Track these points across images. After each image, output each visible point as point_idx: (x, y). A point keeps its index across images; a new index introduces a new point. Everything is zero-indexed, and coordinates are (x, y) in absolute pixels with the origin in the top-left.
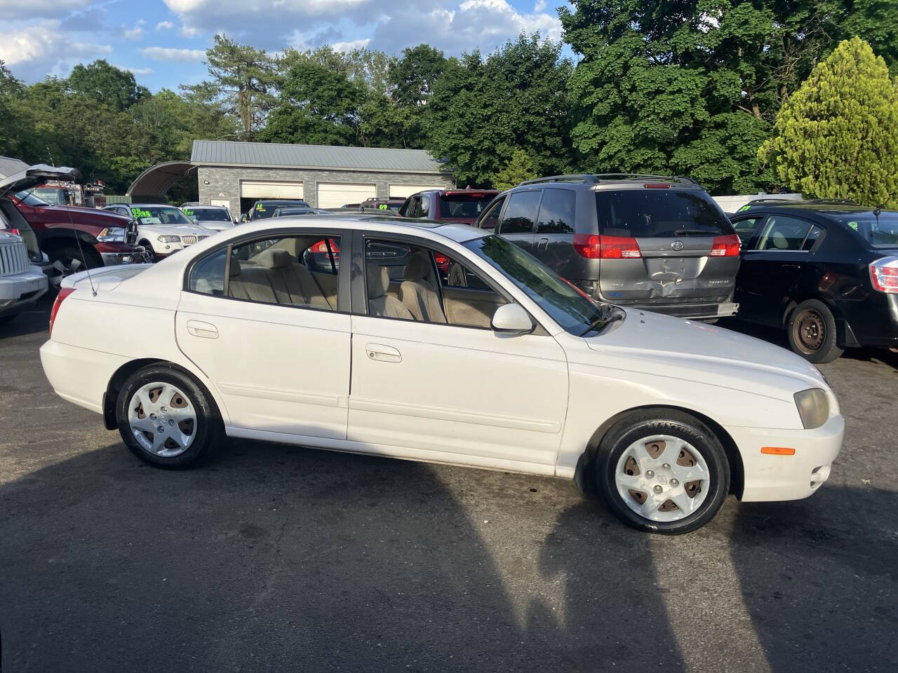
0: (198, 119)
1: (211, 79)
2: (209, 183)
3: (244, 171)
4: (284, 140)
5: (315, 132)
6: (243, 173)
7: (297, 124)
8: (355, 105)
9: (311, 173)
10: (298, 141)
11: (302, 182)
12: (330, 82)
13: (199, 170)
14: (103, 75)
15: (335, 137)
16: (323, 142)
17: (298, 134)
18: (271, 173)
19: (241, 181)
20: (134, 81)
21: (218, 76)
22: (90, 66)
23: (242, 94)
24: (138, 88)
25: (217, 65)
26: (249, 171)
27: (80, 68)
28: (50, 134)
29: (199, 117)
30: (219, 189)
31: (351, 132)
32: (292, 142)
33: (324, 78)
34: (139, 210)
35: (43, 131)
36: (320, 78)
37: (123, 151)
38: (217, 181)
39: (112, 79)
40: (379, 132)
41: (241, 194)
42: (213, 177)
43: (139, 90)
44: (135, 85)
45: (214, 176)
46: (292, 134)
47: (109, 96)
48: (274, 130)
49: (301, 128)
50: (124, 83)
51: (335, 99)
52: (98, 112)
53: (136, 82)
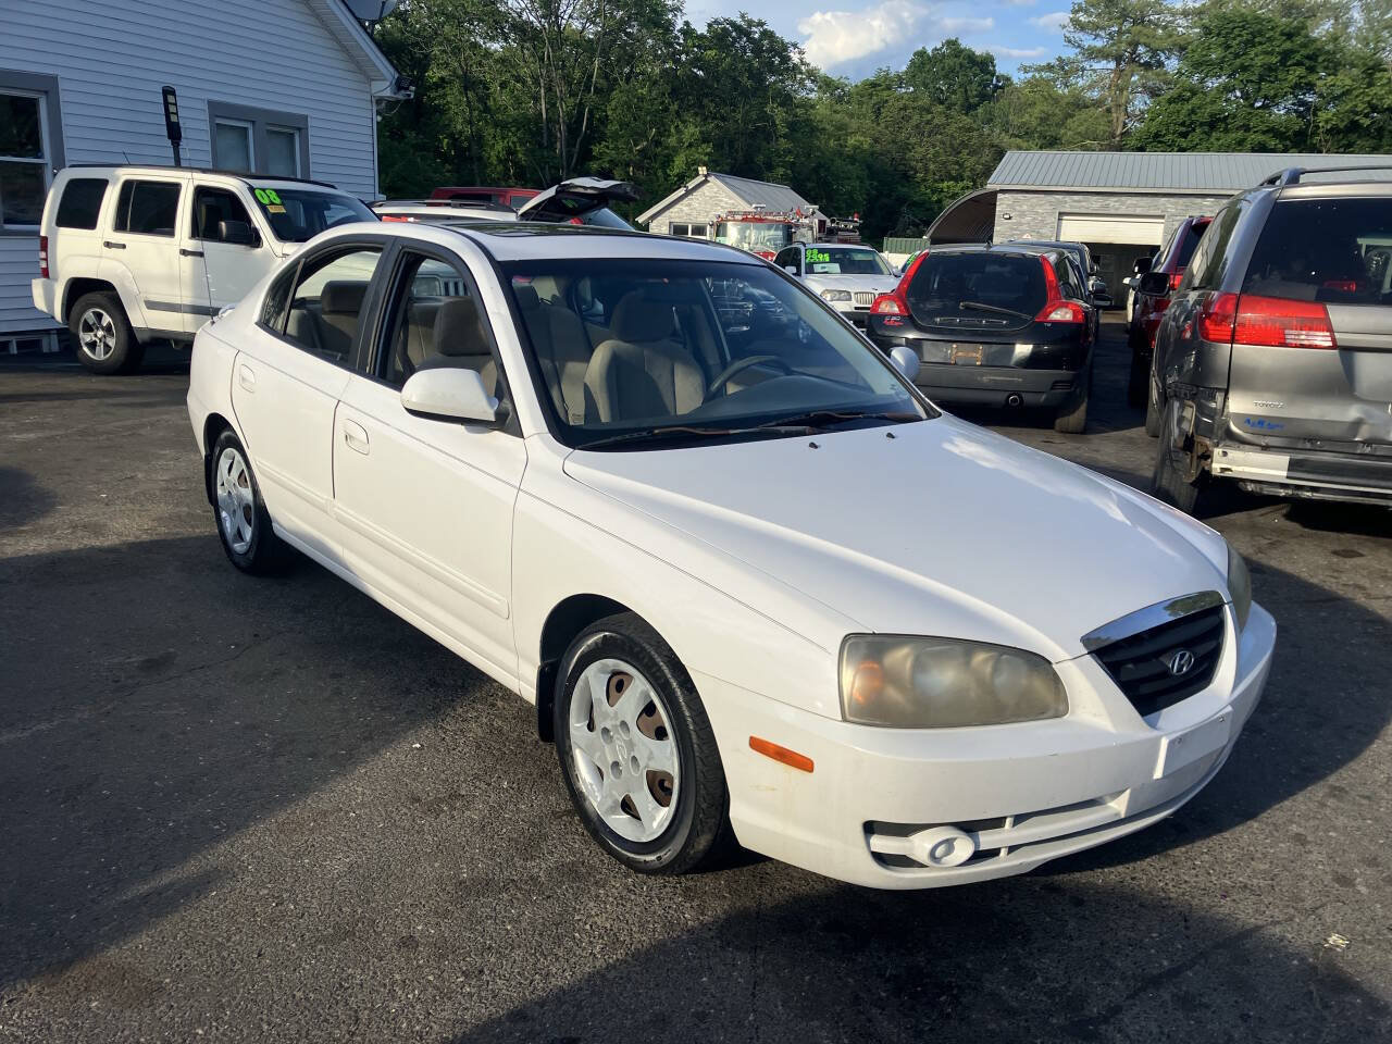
0: (1041, 118)
1: (1070, 53)
2: (1010, 218)
3: (1068, 198)
4: (1169, 146)
5: (1226, 131)
6: (1066, 202)
7: (1194, 117)
8: (1312, 78)
9: (1182, 201)
10: (1193, 148)
11: (1163, 217)
12: (1270, 39)
13: (1000, 196)
14: (949, 62)
15: (1261, 138)
16: (1239, 146)
17: (1196, 136)
18: (1112, 201)
19: (1060, 214)
20: (994, 66)
21: (1079, 46)
22: (936, 49)
23: (1119, 72)
24: (998, 77)
25: (1081, 27)
26: (1076, 197)
27: (921, 54)
28: (865, 151)
29: (1043, 115)
30: (1025, 227)
31: (1297, 128)
32: (1182, 150)
33: (1260, 33)
34: (816, 251)
35: (855, 148)
36: (1251, 33)
37: (954, 173)
38: (1022, 214)
39: (961, 65)
40: (1354, 127)
41: (1058, 235)
42: (1018, 208)
43: (998, 81)
44: (993, 74)
45: (1021, 206)
46: (1184, 135)
47: (954, 92)
48: (1153, 130)
49: (1202, 124)
50: (978, 72)
51: (1275, 70)
52: (929, 117)
53: (996, 68)
